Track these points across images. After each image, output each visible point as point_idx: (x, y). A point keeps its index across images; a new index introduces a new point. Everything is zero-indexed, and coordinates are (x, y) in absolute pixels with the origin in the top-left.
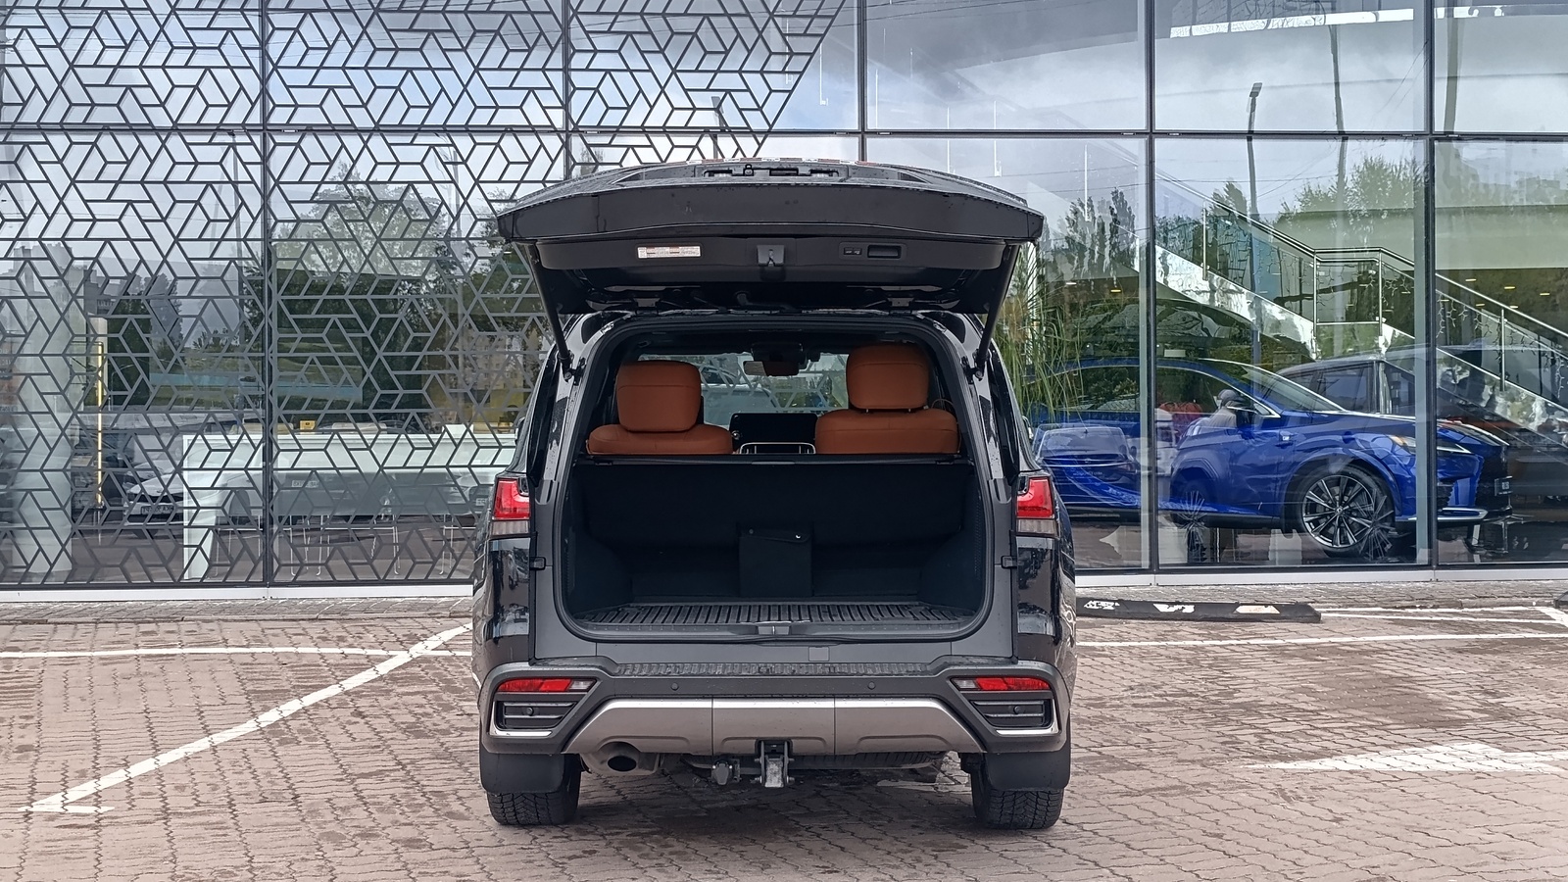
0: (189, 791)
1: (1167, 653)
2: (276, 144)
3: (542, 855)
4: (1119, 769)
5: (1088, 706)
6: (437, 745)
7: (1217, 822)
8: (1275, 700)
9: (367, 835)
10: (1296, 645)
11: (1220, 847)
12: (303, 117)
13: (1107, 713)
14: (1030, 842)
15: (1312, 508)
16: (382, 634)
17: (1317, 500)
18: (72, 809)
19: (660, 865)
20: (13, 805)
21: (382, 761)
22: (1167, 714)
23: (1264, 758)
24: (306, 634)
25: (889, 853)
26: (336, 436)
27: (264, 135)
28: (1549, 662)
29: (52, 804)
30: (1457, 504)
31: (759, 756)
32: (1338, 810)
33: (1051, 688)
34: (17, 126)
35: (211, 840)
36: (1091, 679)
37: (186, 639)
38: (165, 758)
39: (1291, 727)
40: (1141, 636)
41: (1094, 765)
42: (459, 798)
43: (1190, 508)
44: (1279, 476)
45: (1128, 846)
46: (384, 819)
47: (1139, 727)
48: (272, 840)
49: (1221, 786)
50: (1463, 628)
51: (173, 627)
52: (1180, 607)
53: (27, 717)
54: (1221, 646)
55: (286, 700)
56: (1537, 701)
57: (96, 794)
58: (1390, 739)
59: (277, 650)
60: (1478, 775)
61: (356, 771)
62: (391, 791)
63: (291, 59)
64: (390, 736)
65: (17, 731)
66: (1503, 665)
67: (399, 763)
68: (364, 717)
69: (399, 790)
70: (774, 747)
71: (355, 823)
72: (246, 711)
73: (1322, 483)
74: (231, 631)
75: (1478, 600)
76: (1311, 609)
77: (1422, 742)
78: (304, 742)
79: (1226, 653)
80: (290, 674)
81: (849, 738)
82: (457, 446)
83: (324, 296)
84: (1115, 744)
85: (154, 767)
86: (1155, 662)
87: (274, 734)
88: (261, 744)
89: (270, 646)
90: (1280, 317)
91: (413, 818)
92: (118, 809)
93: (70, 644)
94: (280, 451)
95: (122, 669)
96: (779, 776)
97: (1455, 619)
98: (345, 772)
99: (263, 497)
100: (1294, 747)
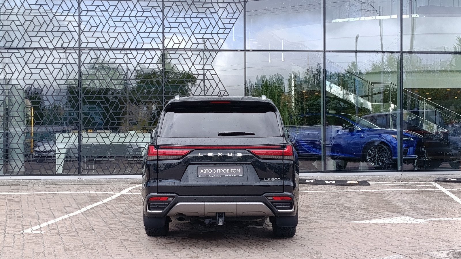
0: (65, 228)
1: (327, 194)
2: (83, 53)
3: (160, 243)
4: (312, 223)
5: (305, 207)
6: (130, 217)
7: (337, 236)
8: (355, 206)
9: (113, 238)
10: (363, 192)
11: (337, 241)
12: (90, 45)
13: (310, 209)
14: (288, 240)
15: (370, 155)
16: (113, 188)
17: (371, 153)
18: (34, 232)
19: (191, 245)
20: (18, 231)
21: (115, 220)
22: (326, 209)
23: (351, 220)
24: (92, 188)
25: (250, 243)
26: (99, 134)
27: (79, 50)
28: (430, 196)
29: (29, 231)
30: (410, 154)
31: (217, 217)
32: (369, 233)
33: (292, 200)
34: (11, 48)
35: (72, 239)
36: (306, 200)
37: (59, 189)
38: (57, 220)
39: (358, 213)
40: (320, 189)
41: (305, 222)
42: (137, 230)
43: (336, 155)
44: (361, 146)
45: (313, 241)
46: (118, 235)
47: (318, 212)
48: (88, 239)
49: (339, 227)
50: (409, 187)
51: (54, 186)
52: (331, 181)
53: (18, 209)
54: (342, 192)
55: (88, 205)
56: (426, 206)
57: (40, 228)
58: (385, 215)
59: (84, 192)
60: (406, 224)
61: (109, 223)
62: (119, 228)
63: (87, 29)
64: (117, 214)
65: (16, 213)
66: (418, 197)
67: (120, 221)
68: (109, 210)
69: (121, 227)
70: (221, 215)
71: (110, 235)
72: (77, 208)
73: (372, 148)
74: (70, 187)
75: (413, 180)
76: (367, 182)
77: (393, 216)
78: (94, 216)
79: (343, 194)
80: (88, 198)
81: (240, 212)
82: (132, 137)
83: (96, 95)
84: (311, 217)
85: (54, 222)
86: (324, 196)
87: (86, 214)
88: (82, 216)
89: (82, 191)
90: (362, 102)
91: (125, 234)
92: (46, 232)
93: (27, 191)
94: (83, 138)
95: (42, 197)
96: (222, 222)
97: (407, 185)
98: (106, 223)
99: (78, 151)
100: (359, 217)
